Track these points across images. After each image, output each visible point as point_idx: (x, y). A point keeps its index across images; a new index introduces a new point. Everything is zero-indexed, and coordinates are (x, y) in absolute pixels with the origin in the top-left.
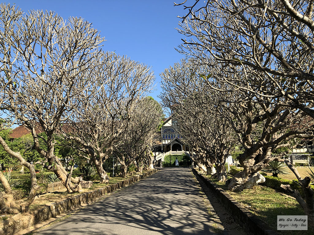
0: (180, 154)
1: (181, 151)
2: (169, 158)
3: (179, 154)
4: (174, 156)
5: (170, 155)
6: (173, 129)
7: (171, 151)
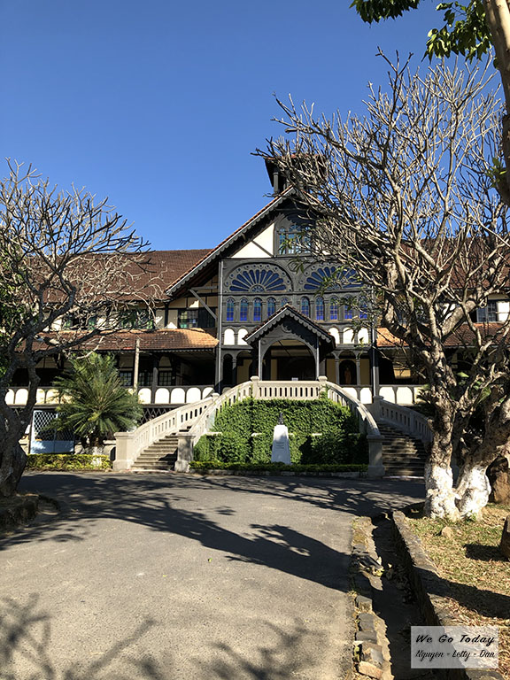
0: (304, 399)
1: (314, 378)
2: (243, 419)
3: (299, 398)
4: (271, 404)
5: (252, 403)
6: (279, 271)
7: (256, 380)
